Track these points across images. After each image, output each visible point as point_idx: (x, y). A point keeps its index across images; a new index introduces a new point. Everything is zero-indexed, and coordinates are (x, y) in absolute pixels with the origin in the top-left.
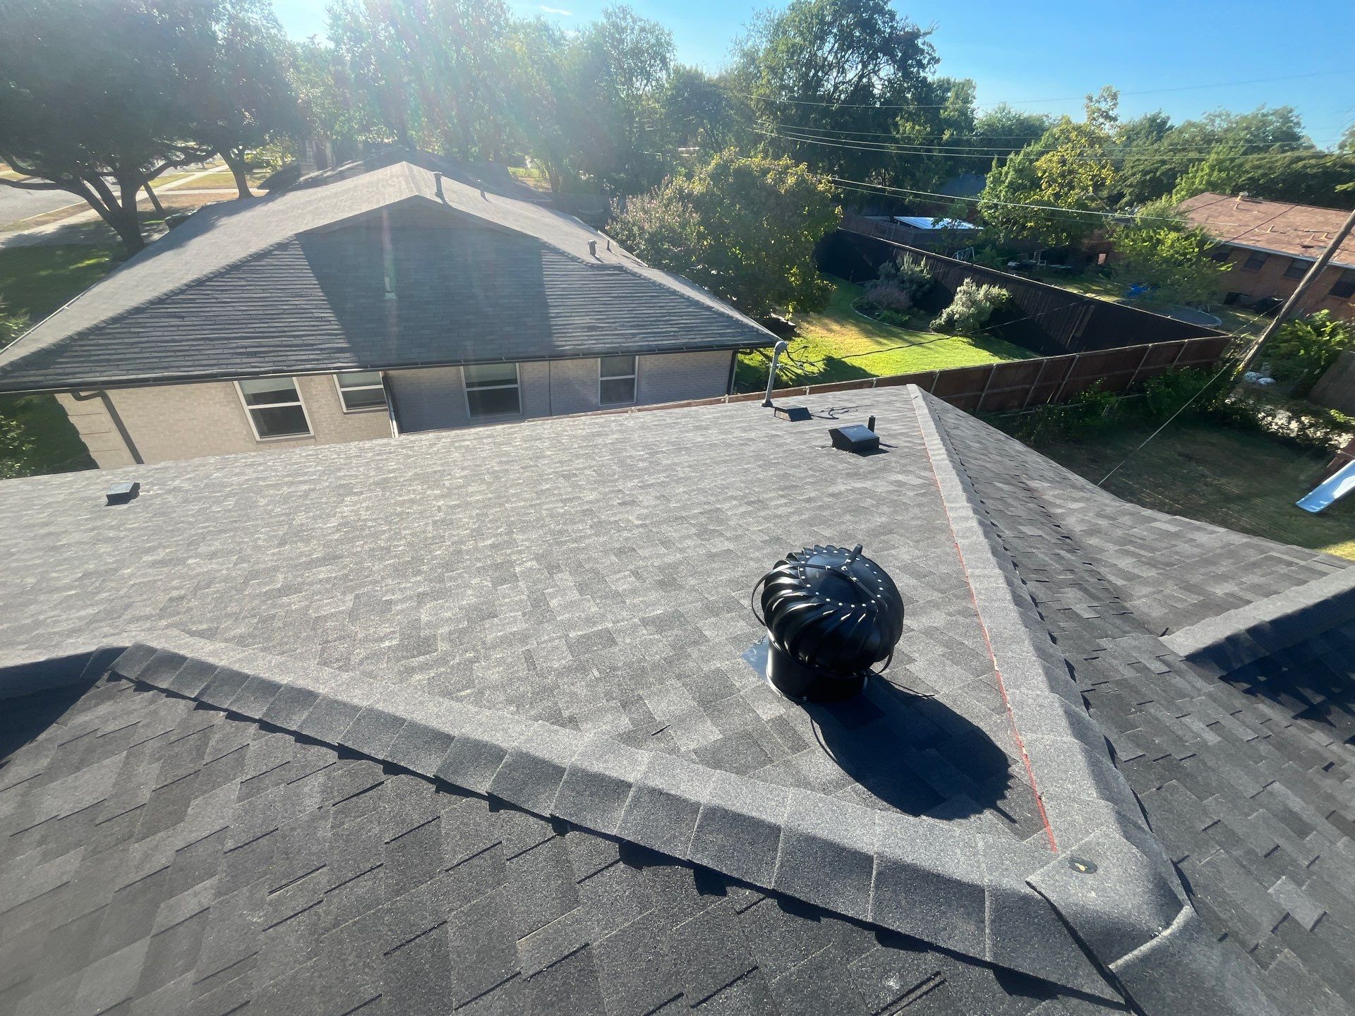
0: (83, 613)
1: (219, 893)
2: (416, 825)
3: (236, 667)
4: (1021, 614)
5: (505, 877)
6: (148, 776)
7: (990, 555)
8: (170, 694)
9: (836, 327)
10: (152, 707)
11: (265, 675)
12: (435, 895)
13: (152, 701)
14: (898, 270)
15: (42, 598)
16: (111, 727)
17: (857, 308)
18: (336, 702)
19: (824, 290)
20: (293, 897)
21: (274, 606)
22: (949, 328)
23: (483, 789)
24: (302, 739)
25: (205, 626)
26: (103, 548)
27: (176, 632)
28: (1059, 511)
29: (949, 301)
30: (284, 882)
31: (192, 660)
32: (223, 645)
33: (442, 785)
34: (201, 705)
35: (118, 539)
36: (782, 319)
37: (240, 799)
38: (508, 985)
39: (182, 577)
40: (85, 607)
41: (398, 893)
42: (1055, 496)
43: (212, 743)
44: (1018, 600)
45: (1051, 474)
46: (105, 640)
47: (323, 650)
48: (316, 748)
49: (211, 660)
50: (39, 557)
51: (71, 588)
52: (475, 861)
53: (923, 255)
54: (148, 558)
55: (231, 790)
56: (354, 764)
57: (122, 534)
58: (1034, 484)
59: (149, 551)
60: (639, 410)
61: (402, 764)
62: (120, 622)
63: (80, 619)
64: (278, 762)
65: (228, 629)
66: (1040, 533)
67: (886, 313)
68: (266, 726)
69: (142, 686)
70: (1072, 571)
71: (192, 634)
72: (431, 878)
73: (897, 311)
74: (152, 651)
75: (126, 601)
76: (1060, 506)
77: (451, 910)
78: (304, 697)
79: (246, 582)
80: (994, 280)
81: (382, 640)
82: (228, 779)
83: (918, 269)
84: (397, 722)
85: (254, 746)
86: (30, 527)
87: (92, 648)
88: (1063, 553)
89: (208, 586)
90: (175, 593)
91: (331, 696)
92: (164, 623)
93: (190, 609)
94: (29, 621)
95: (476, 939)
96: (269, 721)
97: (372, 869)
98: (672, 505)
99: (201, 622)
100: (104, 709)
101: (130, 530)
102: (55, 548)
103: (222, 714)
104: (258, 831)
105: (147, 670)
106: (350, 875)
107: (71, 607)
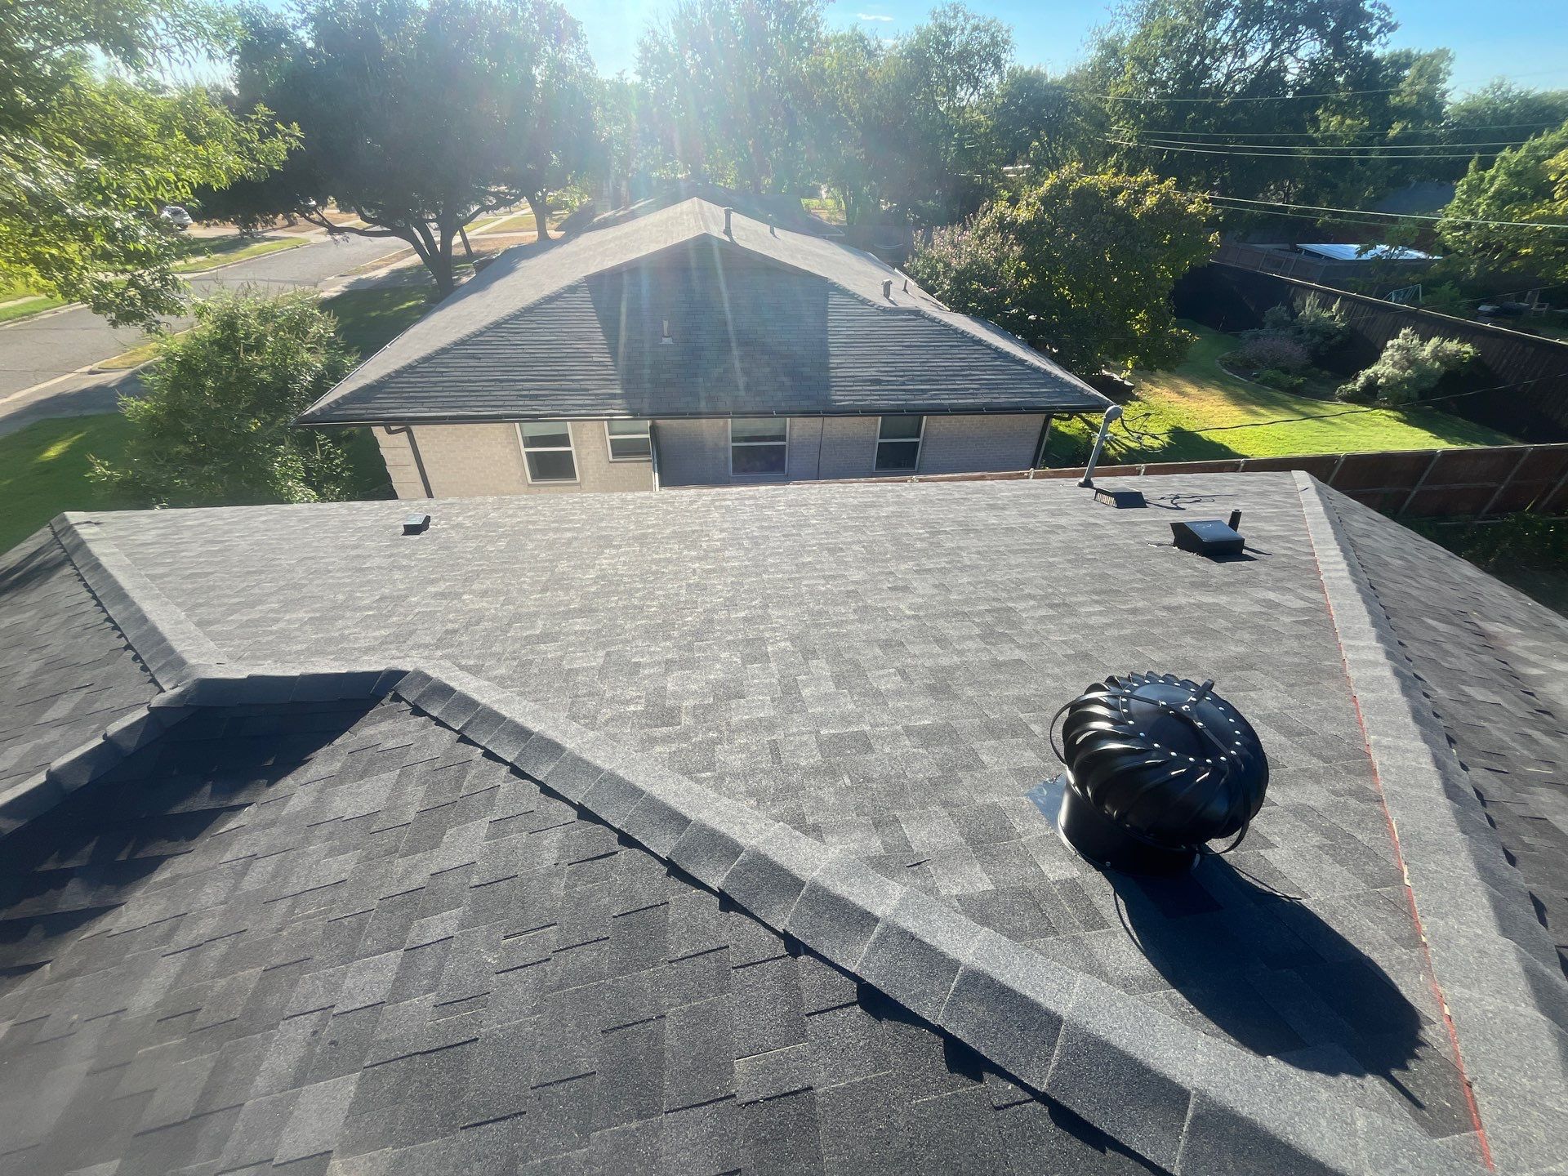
0: (377, 634)
1: (462, 926)
2: (645, 905)
3: (495, 707)
4: (1456, 813)
5: (729, 985)
6: (415, 798)
7: (1409, 720)
8: (439, 723)
9: (1191, 389)
10: (423, 732)
11: (520, 720)
12: (656, 983)
13: (424, 727)
14: (1294, 315)
15: (348, 614)
16: (390, 744)
17: (1225, 366)
18: (580, 759)
19: (1182, 340)
20: (524, 948)
21: (532, 651)
22: (1369, 396)
23: (716, 883)
24: (547, 790)
25: (472, 662)
26: (397, 575)
27: (448, 664)
28: (1535, 672)
29: (1373, 358)
30: (517, 931)
31: (460, 693)
32: (486, 683)
33: (674, 870)
34: (463, 739)
35: (410, 567)
36: (1116, 377)
37: (488, 838)
38: (721, 1104)
39: (456, 611)
40: (379, 628)
41: (621, 972)
42: (1528, 649)
43: (469, 777)
44: (1452, 791)
45: (1524, 616)
46: (393, 662)
47: (573, 703)
48: (559, 803)
49: (476, 696)
50: (348, 577)
51: (370, 608)
52: (700, 959)
53: (1337, 295)
54: (432, 589)
55: (480, 828)
56: (592, 827)
57: (413, 564)
58: (1491, 627)
59: (433, 582)
60: (921, 480)
61: (637, 837)
62: (404, 647)
63: (375, 638)
64: (523, 809)
65: (491, 668)
66: (1498, 699)
67: (1270, 373)
68: (516, 771)
69: (417, 711)
70: (1551, 764)
71: (462, 668)
72: (654, 966)
73: (1287, 371)
74: (428, 678)
75: (412, 627)
76: (1535, 665)
77: (671, 1005)
78: (552, 749)
79: (509, 625)
80: (1450, 331)
81: (628, 702)
82: (478, 816)
83: (1327, 315)
84: (635, 792)
85: (505, 788)
86: (343, 547)
87: (380, 667)
88: (1536, 734)
89: (478, 624)
90: (450, 626)
91: (577, 752)
92: (439, 653)
93: (461, 644)
94: (337, 634)
95: (693, 1044)
96: (519, 766)
97: (598, 940)
98: (953, 597)
99: (469, 658)
100: (385, 726)
101: (420, 559)
102: (361, 570)
103: (480, 750)
104: (500, 874)
105: (422, 695)
106: (578, 941)
107: (368, 627)
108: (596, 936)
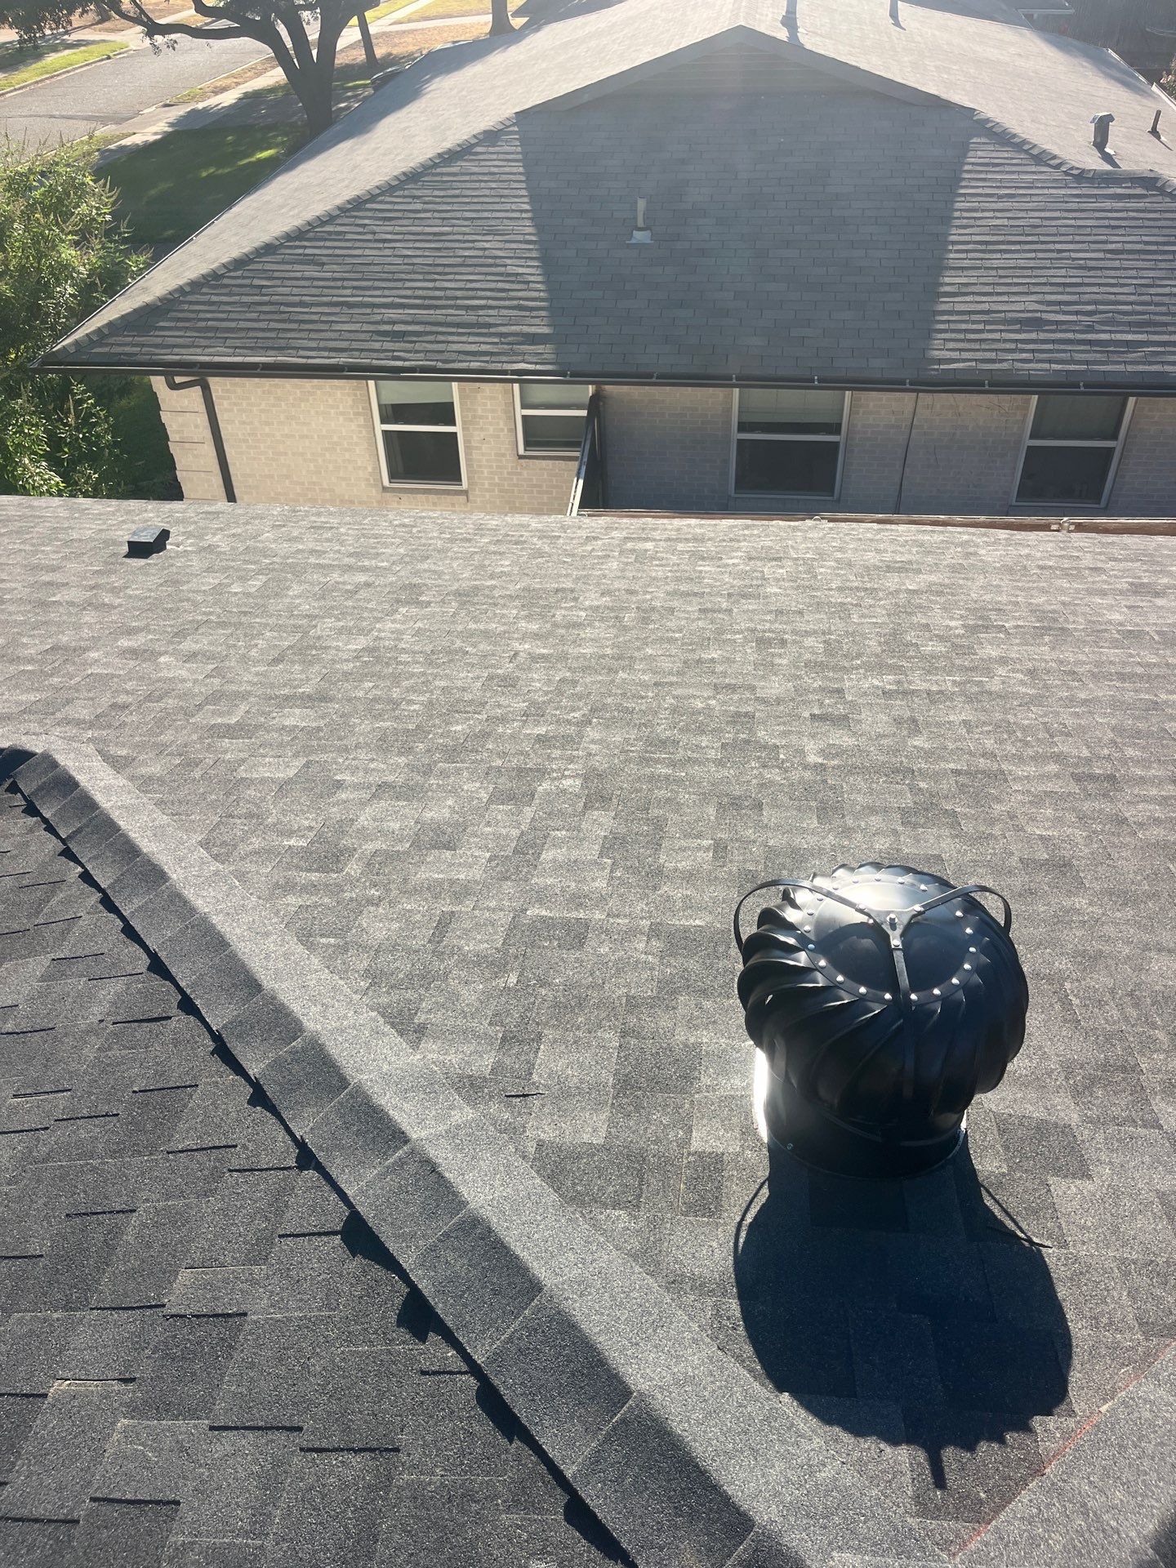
0: (24, 698)
2: (171, 1084)
3: (116, 815)
5: (216, 1189)
8: (49, 827)
10: (26, 837)
12: (143, 1175)
13: (31, 830)
18: (180, 895)
20: (28, 1111)
23: (256, 1069)
24: (128, 930)
25: (124, 752)
27: (93, 752)
30: (31, 1091)
31: (83, 790)
33: (220, 1047)
34: (66, 852)
37: (43, 978)
38: (148, 1312)
40: (28, 691)
41: (113, 1154)
43: (54, 902)
47: (218, 824)
48: (135, 948)
49: (99, 798)
50: (24, 612)
51: (30, 661)
52: (199, 1156)
54: (124, 643)
55: (40, 965)
56: (157, 981)
57: (117, 601)
59: (131, 632)
61: (198, 1002)
63: (19, 704)
64: (94, 950)
65: (144, 763)
68: (106, 901)
69: (30, 807)
71: (108, 760)
72: (150, 1154)
74: (54, 765)
77: (147, 1200)
78: (154, 877)
79: (200, 707)
81: (291, 833)
82: (45, 950)
84: (220, 945)
85: (85, 921)
86: (37, 568)
90: (122, 699)
91: (179, 885)
92: (89, 734)
95: (149, 1246)
96: (112, 895)
97: (107, 1115)
99: (123, 746)
102: (45, 605)
104: (39, 1024)
106: (85, 1112)
107: (17, 686)
108: (106, 1110)
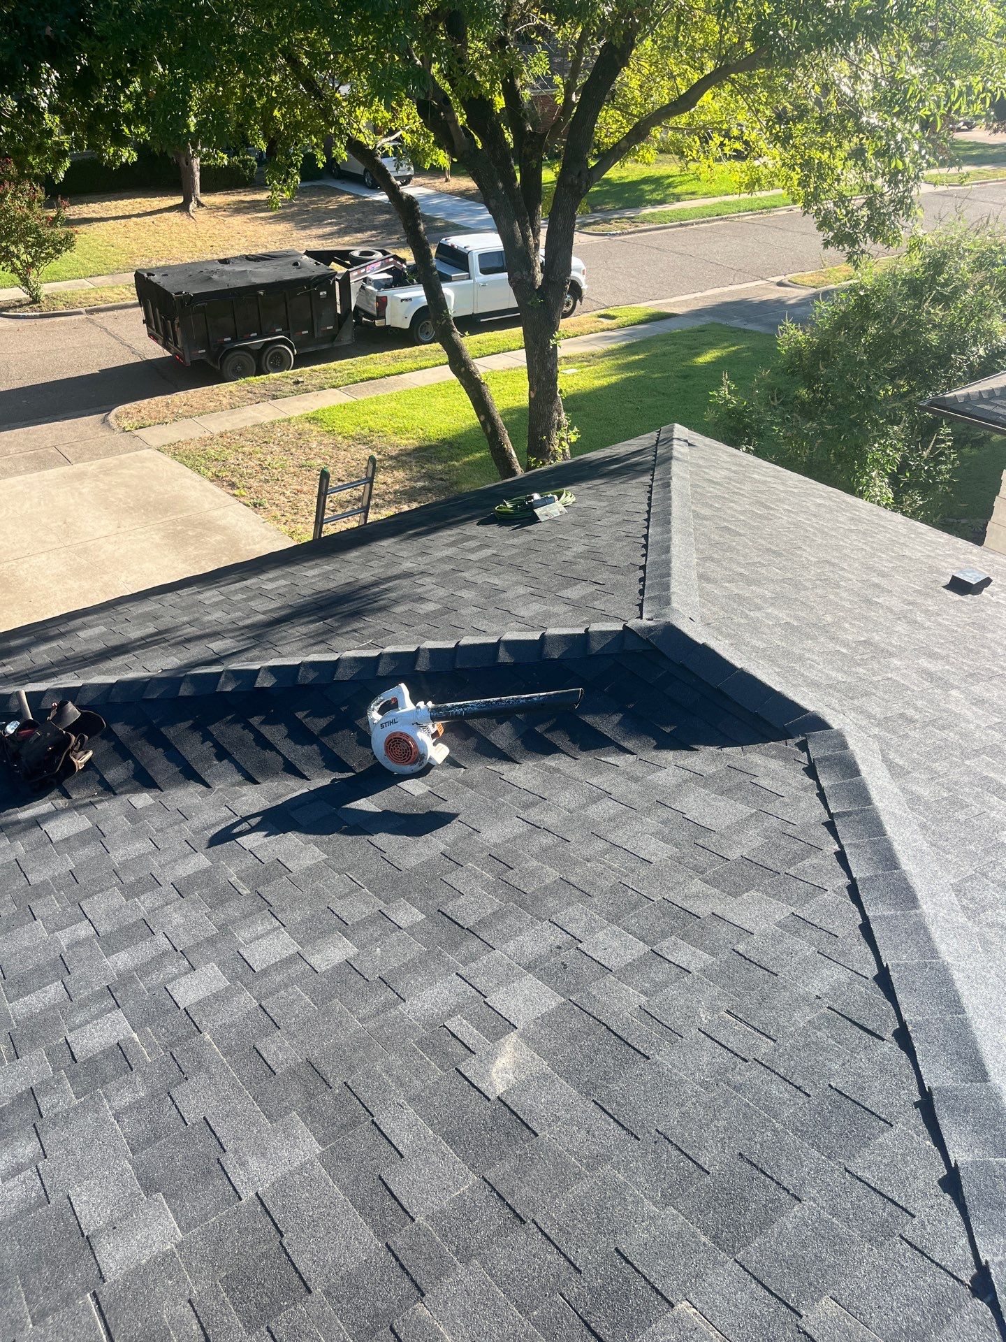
0: (834, 674)
1: (703, 971)
2: (867, 1105)
3: (885, 818)
5: (882, 1244)
6: (749, 843)
8: (822, 796)
10: (801, 794)
11: (897, 847)
12: (817, 1171)
13: (805, 789)
15: (822, 639)
16: (765, 782)
18: (925, 929)
20: (735, 1033)
21: (977, 796)
23: (956, 1155)
24: (866, 930)
25: (901, 762)
26: (901, 627)
27: (876, 746)
30: (740, 1015)
31: (862, 780)
32: (896, 790)
33: (926, 1105)
34: (831, 826)
35: (922, 626)
37: (779, 924)
38: (784, 1309)
39: (931, 702)
40: (838, 670)
41: (796, 1130)
43: (807, 862)
46: (825, 709)
47: (971, 878)
48: (868, 950)
49: (874, 794)
50: (851, 602)
51: (847, 645)
52: (875, 1197)
54: (924, 663)
55: (782, 911)
56: (879, 996)
57: (928, 624)
59: (932, 655)
61: (916, 1044)
62: (848, 703)
63: (828, 677)
64: (830, 928)
65: (916, 781)
68: (853, 892)
69: (811, 771)
71: (885, 759)
72: (828, 1157)
74: (844, 746)
75: (871, 689)
77: (814, 1200)
78: (906, 896)
82: (787, 900)
84: (956, 1005)
85: (828, 896)
86: (871, 569)
87: (811, 707)
89: (943, 728)
90: (910, 712)
91: (928, 921)
92: (876, 731)
93: (906, 736)
94: (798, 652)
96: (860, 888)
97: (798, 1088)
99: (902, 756)
100: (775, 764)
102: (868, 601)
103: (836, 847)
104: (765, 961)
105: (826, 759)
106: (782, 1071)
107: (831, 662)
108: (799, 1082)
